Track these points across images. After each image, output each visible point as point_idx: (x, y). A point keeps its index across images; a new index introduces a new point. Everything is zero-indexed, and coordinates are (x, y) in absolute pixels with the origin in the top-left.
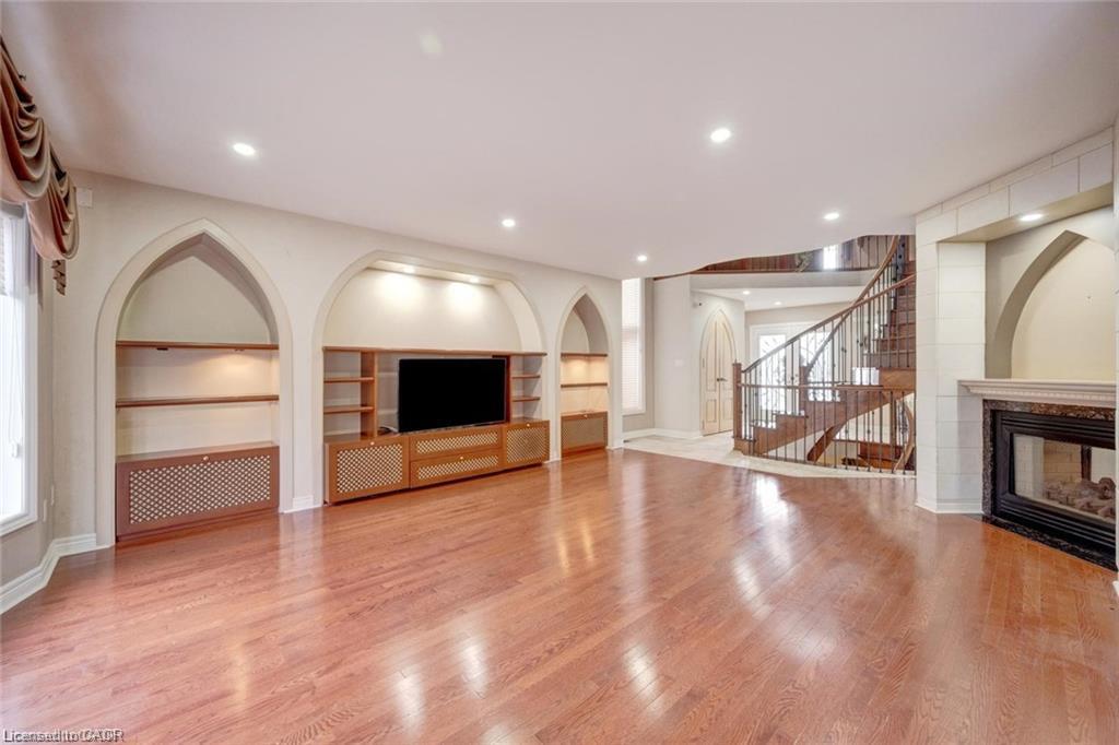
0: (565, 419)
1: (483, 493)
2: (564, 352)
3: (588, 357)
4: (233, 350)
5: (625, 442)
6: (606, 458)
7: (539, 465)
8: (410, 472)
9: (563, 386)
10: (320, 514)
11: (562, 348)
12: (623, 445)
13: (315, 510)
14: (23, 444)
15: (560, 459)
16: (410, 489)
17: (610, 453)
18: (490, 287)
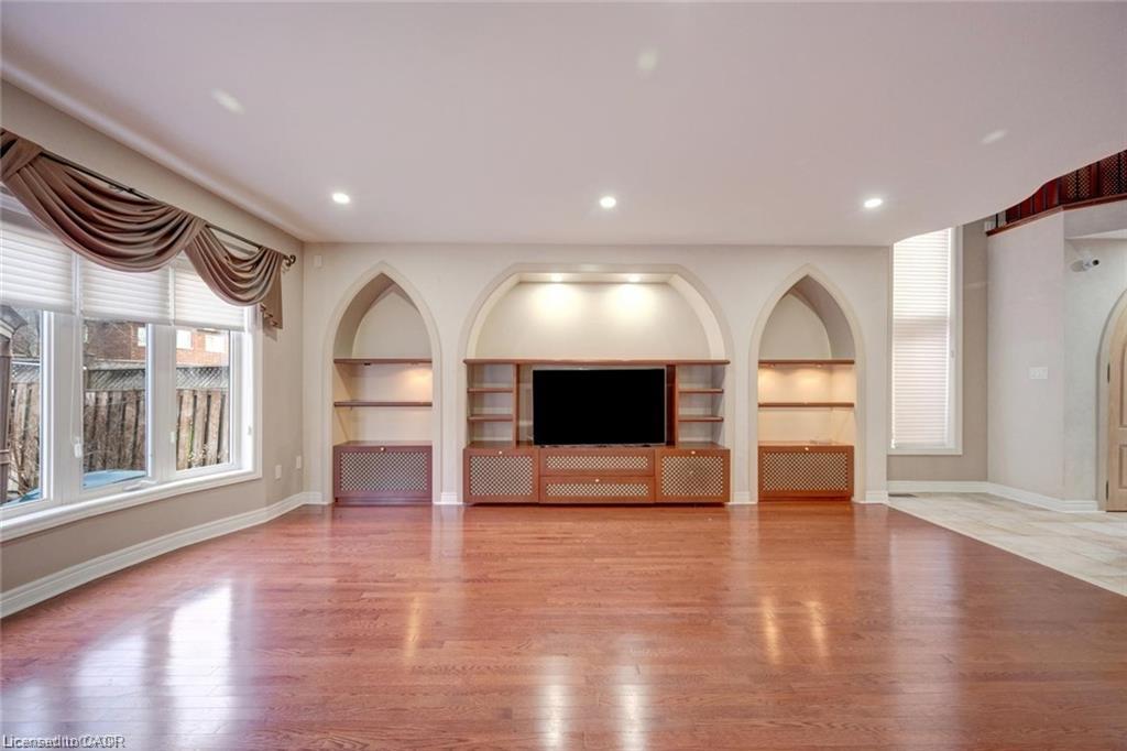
0: (765, 452)
1: (582, 525)
2: (764, 358)
3: (828, 365)
4: (409, 365)
5: (891, 495)
6: (851, 514)
7: (720, 505)
8: (540, 487)
9: (760, 406)
10: (463, 510)
11: (760, 354)
12: (886, 501)
13: (459, 507)
14: (252, 426)
15: (755, 502)
16: (538, 505)
17: (856, 509)
18: (664, 284)
